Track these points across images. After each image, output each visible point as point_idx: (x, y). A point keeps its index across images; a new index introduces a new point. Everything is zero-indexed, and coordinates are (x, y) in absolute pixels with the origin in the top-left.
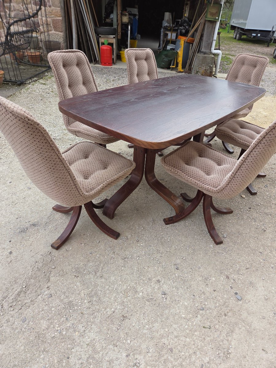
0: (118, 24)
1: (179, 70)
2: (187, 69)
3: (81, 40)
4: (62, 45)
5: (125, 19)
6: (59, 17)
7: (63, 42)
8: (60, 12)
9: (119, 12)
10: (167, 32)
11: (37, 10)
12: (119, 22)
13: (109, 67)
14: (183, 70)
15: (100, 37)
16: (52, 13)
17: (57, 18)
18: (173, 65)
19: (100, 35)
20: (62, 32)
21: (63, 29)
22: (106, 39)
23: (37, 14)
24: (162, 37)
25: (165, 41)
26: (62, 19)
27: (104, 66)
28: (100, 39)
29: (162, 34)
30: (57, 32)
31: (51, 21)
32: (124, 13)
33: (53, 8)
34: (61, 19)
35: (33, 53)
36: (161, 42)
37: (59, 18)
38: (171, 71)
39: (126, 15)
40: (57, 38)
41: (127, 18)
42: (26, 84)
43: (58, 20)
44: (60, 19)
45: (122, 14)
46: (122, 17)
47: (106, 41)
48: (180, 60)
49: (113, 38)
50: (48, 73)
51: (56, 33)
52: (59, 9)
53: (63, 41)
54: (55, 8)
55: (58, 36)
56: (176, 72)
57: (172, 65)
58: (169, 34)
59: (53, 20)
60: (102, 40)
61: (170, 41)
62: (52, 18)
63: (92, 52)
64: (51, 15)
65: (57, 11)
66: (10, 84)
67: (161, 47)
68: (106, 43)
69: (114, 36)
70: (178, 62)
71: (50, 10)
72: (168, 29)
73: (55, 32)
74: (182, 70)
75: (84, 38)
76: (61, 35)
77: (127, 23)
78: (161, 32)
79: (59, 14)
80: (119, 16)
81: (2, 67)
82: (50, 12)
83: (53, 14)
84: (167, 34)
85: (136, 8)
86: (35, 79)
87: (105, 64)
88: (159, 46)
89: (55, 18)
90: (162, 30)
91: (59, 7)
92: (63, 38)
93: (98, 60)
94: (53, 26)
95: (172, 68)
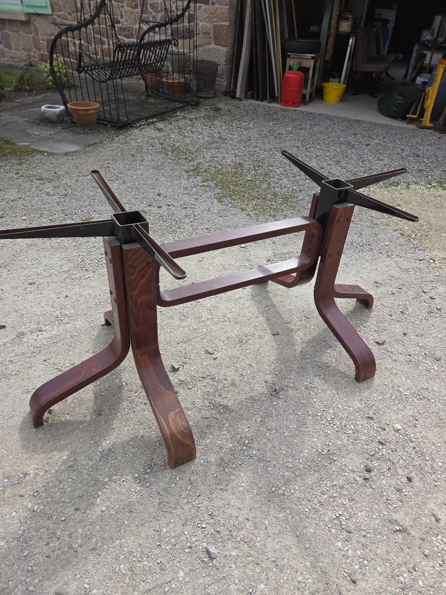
0: (329, 36)
1: (423, 124)
2: (441, 124)
3: (254, 62)
4: (224, 68)
5: (345, 27)
6: (225, 21)
7: (224, 63)
8: (228, 13)
9: (335, 14)
10: (425, 52)
11: (183, 9)
12: (333, 31)
13: (292, 108)
14: (432, 125)
15: (289, 56)
16: (216, 15)
17: (221, 23)
18: (414, 113)
19: (288, 54)
20: (226, 46)
21: (228, 41)
22: (298, 60)
23: (182, 15)
24: (413, 61)
25: (418, 69)
26: (230, 25)
27: (283, 107)
28: (288, 60)
29: (414, 55)
30: (218, 47)
31: (212, 28)
32: (345, 15)
33: (217, 5)
34: (228, 25)
35: (176, 79)
36: (410, 70)
37: (224, 23)
38: (408, 123)
39: (347, 19)
40: (216, 57)
41: (349, 24)
42: (132, 127)
43: (223, 25)
44: (225, 25)
45: (341, 18)
46: (340, 22)
47: (296, 64)
48: (430, 104)
49: (311, 58)
50: (181, 113)
51: (216, 48)
52: (227, 7)
53: (226, 61)
54: (221, 6)
55: (219, 53)
56: (417, 126)
57: (411, 113)
58: (428, 54)
59: (215, 25)
60: (290, 62)
61: (427, 67)
62: (215, 24)
63: (269, 81)
64: (213, 18)
65: (222, 11)
66: (109, 126)
67: (408, 78)
68: (295, 67)
69: (313, 55)
70: (425, 108)
71: (212, 10)
72: (428, 46)
73: (215, 46)
74: (428, 124)
75: (259, 58)
76: (223, 51)
77: (348, 33)
78: (413, 50)
79: (226, 15)
80: (334, 21)
81: (124, 98)
82: (213, 14)
83: (216, 17)
84: (425, 56)
85: (393, 9)
86: (154, 120)
87: (286, 103)
88: (406, 76)
89: (219, 23)
90: (416, 47)
91: (227, 5)
92: (226, 57)
93: (277, 95)
94: (214, 35)
95: (411, 118)
